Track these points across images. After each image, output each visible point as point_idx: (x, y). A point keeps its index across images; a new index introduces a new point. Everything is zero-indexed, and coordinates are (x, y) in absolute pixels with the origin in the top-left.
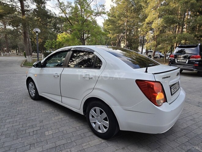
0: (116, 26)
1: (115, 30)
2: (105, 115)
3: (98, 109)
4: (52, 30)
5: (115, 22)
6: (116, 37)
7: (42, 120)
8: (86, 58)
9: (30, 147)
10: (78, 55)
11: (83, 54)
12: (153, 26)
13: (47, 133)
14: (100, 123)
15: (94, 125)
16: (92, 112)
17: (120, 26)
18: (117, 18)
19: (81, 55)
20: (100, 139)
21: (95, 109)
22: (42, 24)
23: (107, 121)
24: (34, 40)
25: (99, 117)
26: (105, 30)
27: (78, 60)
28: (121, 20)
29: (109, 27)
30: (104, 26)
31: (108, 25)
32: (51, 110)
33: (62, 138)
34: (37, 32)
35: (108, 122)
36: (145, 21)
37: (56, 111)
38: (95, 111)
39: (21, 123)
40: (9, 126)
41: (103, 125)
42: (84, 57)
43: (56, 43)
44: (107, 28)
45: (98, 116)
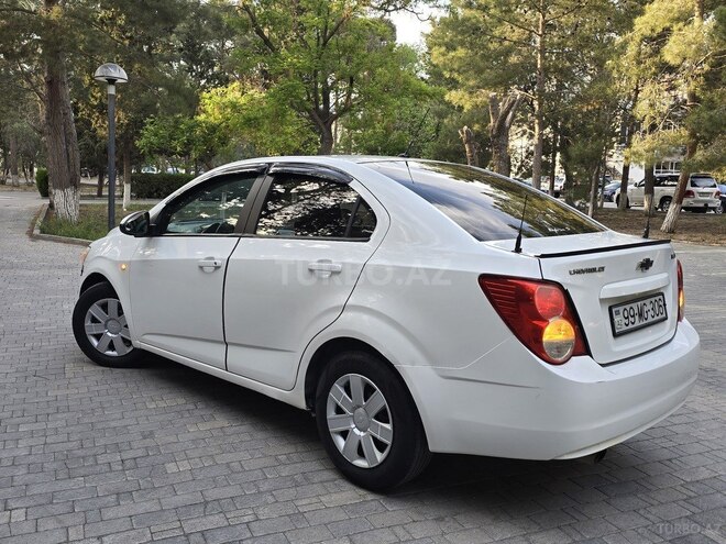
0: (488, 49)
1: (480, 71)
2: (379, 400)
3: (356, 379)
4: (175, 66)
5: (484, 33)
6: (485, 105)
7: (152, 433)
8: (328, 201)
9: (118, 498)
10: (293, 191)
11: (316, 186)
12: (670, 53)
13: (171, 467)
14: (362, 434)
15: (341, 443)
16: (337, 393)
17: (508, 53)
18: (492, 11)
19: (308, 193)
20: (362, 492)
21: (348, 383)
22: (130, 38)
23: (388, 423)
24: (89, 115)
25: (361, 410)
26: (436, 74)
27: (290, 210)
28: (514, 21)
29: (452, 54)
30: (430, 48)
31: (451, 47)
32: (181, 401)
33: (225, 483)
34: (112, 81)
35: (388, 426)
36: (630, 27)
37: (200, 405)
38: (347, 388)
39: (74, 437)
40: (31, 442)
41: (375, 439)
42: (318, 200)
43: (191, 129)
44: (445, 65)
45: (359, 407)
